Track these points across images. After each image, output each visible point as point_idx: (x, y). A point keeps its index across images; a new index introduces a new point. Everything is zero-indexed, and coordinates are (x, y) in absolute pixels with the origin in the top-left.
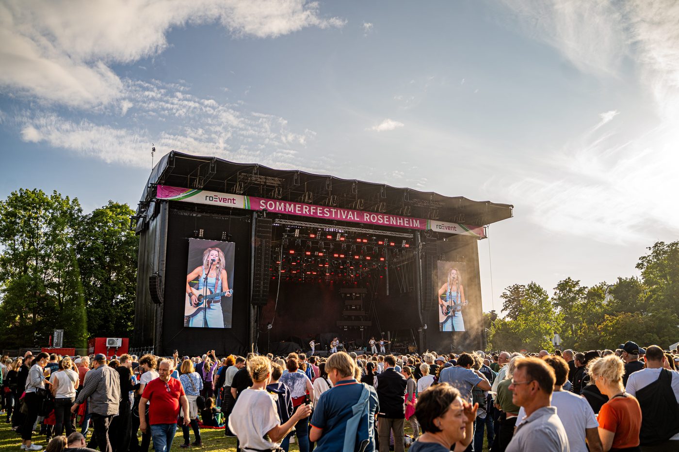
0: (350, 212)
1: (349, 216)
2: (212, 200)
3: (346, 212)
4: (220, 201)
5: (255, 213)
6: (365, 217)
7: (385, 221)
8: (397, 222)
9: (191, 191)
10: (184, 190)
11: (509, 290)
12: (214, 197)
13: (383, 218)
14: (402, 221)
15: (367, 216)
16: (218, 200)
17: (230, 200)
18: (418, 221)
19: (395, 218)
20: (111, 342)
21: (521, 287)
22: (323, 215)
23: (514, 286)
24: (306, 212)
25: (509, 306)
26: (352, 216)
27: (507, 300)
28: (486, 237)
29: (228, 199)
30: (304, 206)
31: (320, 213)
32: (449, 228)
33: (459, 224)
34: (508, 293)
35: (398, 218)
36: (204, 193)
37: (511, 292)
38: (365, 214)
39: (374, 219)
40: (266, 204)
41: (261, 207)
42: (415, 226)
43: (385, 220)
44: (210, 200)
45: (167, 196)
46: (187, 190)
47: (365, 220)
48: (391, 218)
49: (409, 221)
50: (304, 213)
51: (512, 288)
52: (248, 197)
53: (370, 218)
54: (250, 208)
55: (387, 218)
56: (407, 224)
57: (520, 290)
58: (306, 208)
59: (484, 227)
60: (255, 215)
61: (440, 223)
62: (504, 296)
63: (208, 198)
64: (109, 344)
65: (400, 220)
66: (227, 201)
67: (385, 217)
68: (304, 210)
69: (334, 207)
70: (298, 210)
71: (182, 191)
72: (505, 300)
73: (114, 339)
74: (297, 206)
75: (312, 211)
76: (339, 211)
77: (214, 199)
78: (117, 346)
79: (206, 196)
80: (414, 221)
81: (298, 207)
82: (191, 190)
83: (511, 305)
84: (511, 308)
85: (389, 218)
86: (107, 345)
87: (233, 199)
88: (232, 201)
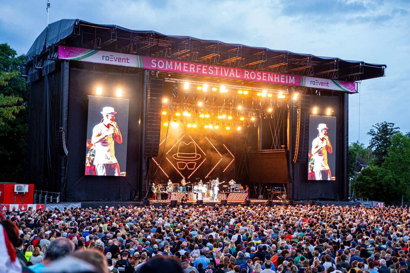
0: (232, 70)
1: (231, 74)
2: (108, 60)
3: (228, 69)
4: (116, 61)
5: (146, 71)
6: (245, 75)
7: (263, 78)
8: (274, 79)
9: (89, 52)
10: (83, 50)
11: (377, 128)
12: (110, 57)
13: (261, 75)
14: (278, 78)
15: (247, 73)
16: (113, 60)
17: (124, 60)
18: (294, 78)
19: (272, 75)
20: (19, 188)
21: (390, 125)
22: (208, 73)
23: (382, 123)
24: (192, 70)
25: (375, 143)
26: (233, 74)
27: (374, 137)
28: (357, 92)
29: (123, 59)
30: (191, 65)
31: (205, 71)
32: (322, 84)
33: (332, 80)
34: (376, 131)
35: (275, 75)
36: (101, 53)
37: (379, 130)
38: (245, 71)
39: (253, 76)
40: (157, 63)
41: (152, 66)
42: (290, 82)
43: (264, 76)
44: (106, 60)
45: (67, 56)
46: (86, 50)
47: (245, 77)
48: (269, 75)
49: (285, 78)
50: (191, 71)
51: (381, 126)
52: (141, 57)
53: (249, 76)
54: (142, 67)
55: (265, 75)
56: (283, 80)
57: (388, 127)
58: (192, 67)
59: (356, 83)
60: (147, 73)
61: (314, 79)
62: (371, 133)
63: (104, 58)
64: (17, 190)
65: (277, 76)
66: (121, 61)
67: (264, 74)
68: (191, 68)
69: (218, 66)
70: (186, 69)
71: (81, 52)
72: (372, 137)
73: (22, 185)
74: (184, 64)
75: (198, 69)
76: (222, 69)
77: (110, 59)
78: (25, 191)
79: (103, 56)
80: (290, 77)
81: (186, 65)
82: (89, 50)
83: (378, 143)
84: (377, 145)
85: (267, 75)
86: (15, 191)
87: (127, 59)
88: (126, 60)
